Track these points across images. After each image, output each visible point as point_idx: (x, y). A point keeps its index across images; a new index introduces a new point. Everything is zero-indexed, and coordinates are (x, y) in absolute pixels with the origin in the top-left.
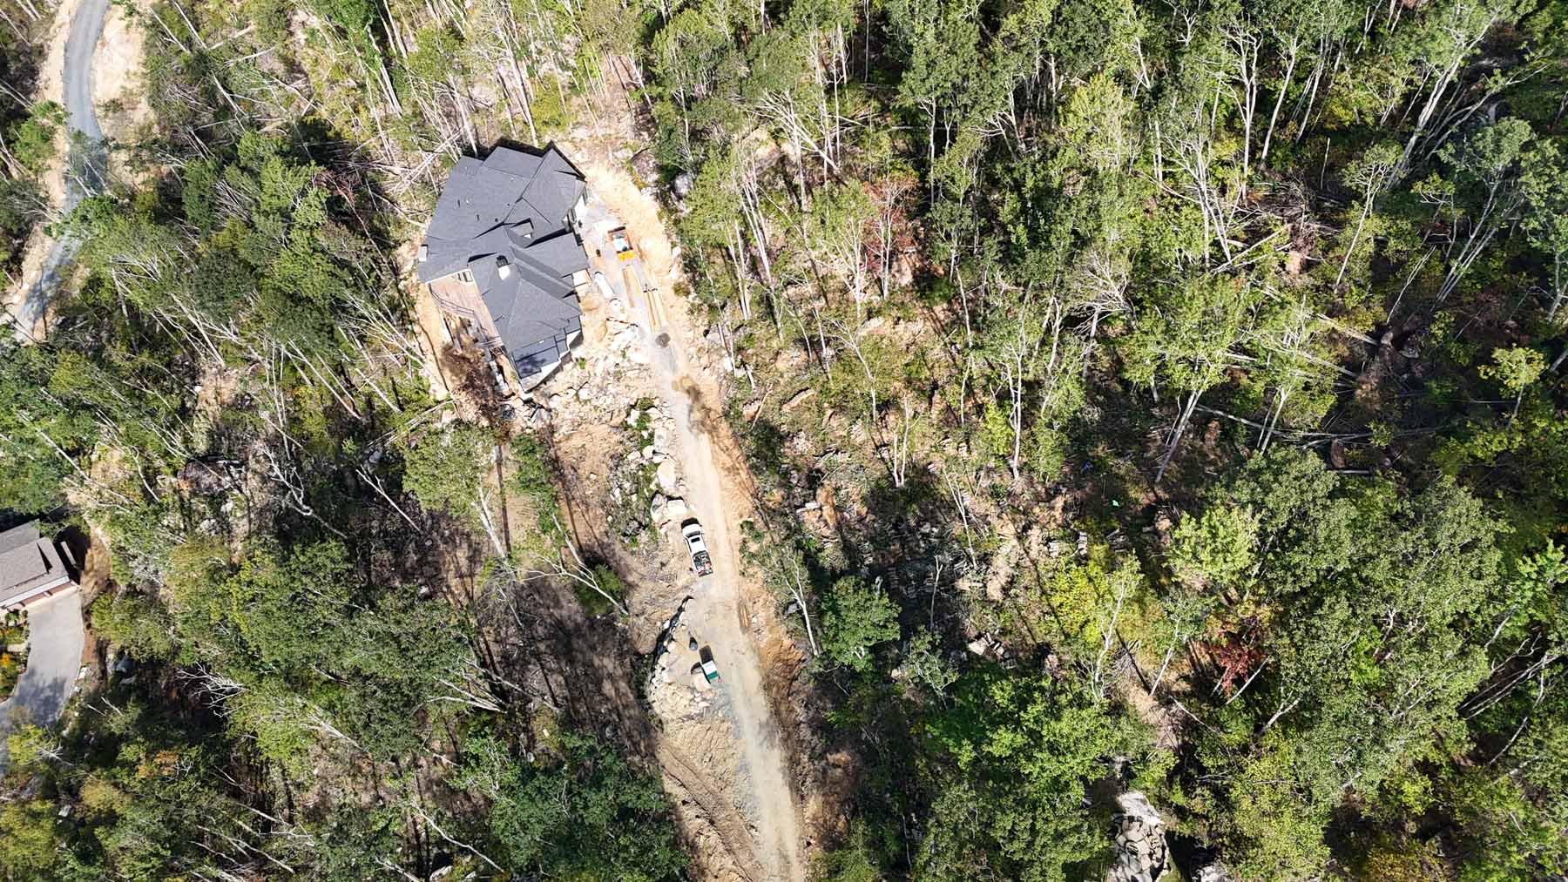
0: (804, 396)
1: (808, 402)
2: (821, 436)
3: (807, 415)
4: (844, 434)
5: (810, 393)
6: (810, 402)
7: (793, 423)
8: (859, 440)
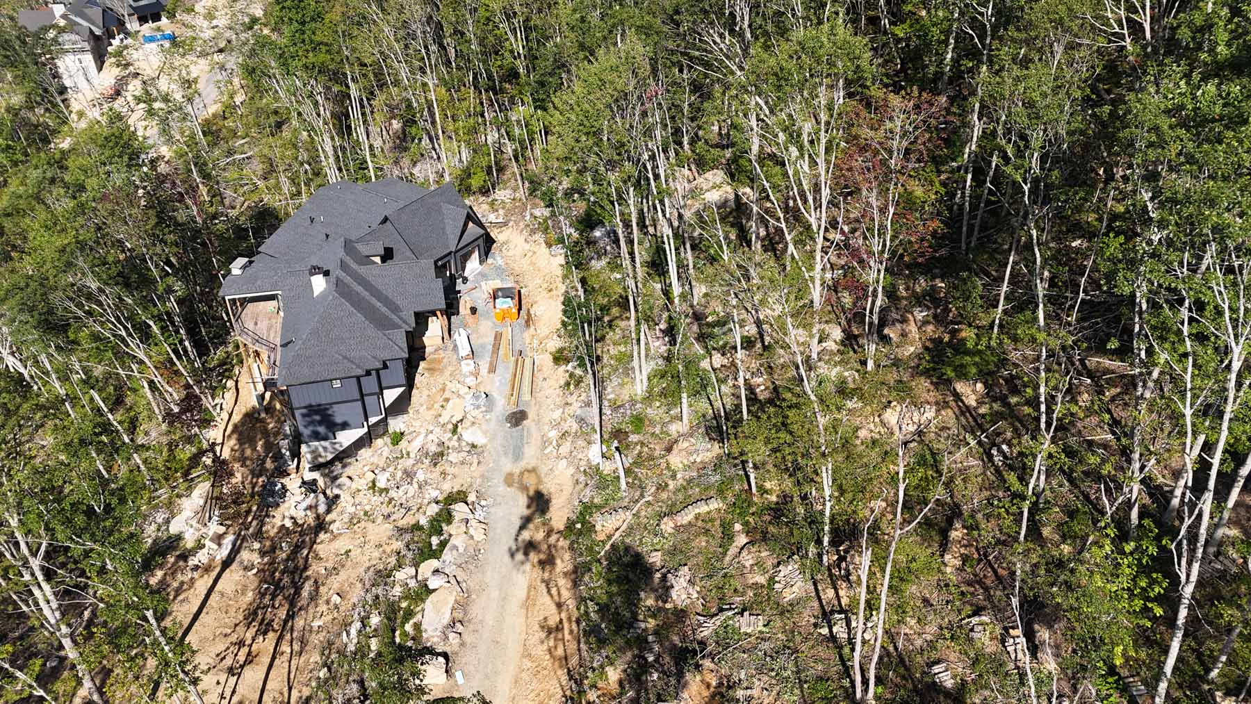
0: (703, 508)
1: (707, 519)
2: (718, 579)
3: (702, 542)
4: (762, 580)
5: (714, 505)
6: (712, 520)
7: (673, 551)
8: (789, 596)
